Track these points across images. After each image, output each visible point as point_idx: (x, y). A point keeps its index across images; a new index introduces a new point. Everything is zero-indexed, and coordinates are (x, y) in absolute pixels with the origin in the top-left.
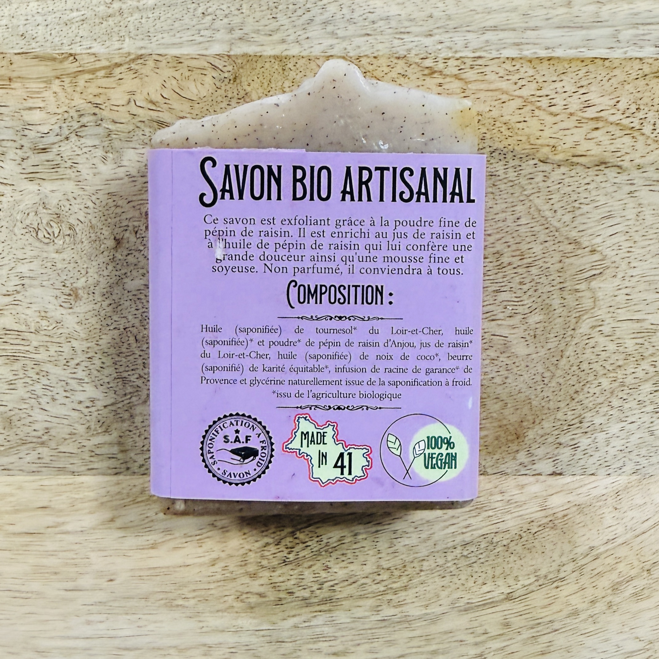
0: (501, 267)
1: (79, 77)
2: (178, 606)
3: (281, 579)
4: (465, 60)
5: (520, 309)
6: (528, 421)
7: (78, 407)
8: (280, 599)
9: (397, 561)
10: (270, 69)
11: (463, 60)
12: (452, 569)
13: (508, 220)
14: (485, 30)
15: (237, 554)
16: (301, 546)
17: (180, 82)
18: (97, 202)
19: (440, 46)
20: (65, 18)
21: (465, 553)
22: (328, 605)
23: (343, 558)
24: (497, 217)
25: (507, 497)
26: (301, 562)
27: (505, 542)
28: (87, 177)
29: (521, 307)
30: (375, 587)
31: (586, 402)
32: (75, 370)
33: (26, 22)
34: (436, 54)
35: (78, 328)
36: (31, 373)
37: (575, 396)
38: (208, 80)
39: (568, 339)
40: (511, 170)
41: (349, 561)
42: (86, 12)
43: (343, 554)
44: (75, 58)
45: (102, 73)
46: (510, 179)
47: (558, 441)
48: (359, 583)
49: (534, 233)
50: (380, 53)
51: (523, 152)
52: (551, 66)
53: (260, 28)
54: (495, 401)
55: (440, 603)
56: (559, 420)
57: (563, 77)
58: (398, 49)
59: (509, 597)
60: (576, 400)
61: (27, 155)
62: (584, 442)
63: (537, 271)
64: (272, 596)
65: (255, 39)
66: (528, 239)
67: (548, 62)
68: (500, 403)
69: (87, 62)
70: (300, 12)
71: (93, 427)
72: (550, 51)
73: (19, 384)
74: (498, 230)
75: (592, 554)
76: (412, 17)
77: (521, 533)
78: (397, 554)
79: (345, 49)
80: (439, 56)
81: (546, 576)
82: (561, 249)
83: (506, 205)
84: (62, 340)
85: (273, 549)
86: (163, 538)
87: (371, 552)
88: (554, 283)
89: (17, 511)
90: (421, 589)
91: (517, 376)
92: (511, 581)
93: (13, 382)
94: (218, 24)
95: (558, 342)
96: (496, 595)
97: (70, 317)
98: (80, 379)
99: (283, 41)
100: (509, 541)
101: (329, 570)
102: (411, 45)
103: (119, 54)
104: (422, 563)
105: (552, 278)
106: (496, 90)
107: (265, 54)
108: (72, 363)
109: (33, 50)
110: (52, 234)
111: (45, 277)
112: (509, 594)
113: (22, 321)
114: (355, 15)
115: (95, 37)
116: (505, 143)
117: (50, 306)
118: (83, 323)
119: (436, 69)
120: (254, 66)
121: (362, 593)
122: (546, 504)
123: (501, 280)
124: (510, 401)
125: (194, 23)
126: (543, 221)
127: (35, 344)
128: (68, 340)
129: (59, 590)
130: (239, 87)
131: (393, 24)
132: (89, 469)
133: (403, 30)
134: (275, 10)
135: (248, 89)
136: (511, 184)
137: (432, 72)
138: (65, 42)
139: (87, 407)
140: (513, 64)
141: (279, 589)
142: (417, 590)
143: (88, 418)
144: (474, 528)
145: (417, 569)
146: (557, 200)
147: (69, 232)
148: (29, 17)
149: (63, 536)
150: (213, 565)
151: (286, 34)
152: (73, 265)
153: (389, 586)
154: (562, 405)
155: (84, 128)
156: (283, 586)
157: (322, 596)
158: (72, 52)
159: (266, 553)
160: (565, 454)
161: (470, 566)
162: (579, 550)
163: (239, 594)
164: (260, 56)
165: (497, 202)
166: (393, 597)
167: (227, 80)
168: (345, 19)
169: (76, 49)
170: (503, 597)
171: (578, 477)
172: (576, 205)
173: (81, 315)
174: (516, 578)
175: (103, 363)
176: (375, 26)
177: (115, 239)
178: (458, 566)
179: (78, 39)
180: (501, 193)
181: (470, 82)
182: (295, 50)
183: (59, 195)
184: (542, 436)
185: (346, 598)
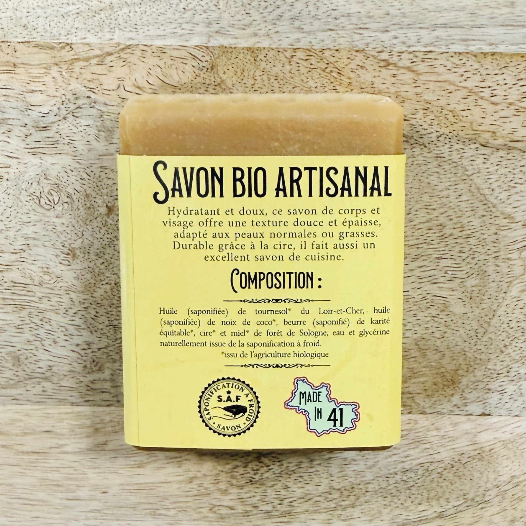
0: (443, 237)
1: (75, 64)
2: (160, 515)
3: (247, 495)
4: (417, 54)
5: (459, 275)
6: (463, 369)
7: (76, 349)
8: (247, 512)
9: (346, 484)
10: (244, 59)
11: (414, 53)
12: (392, 491)
13: (451, 197)
14: (436, 27)
15: (210, 474)
16: (266, 469)
17: (164, 70)
18: (92, 174)
19: (395, 41)
20: (62, 11)
21: (405, 478)
22: (287, 517)
23: (300, 480)
24: (442, 194)
25: (442, 433)
26: (265, 482)
27: (439, 470)
28: (82, 152)
29: (460, 273)
30: (327, 503)
31: (513, 354)
32: (73, 318)
33: (28, 14)
34: (392, 49)
35: (75, 282)
36: (36, 320)
37: (504, 349)
38: (188, 68)
39: (500, 301)
40: (455, 153)
41: (306, 482)
42: (80, 6)
43: (300, 477)
44: (71, 47)
45: (94, 61)
46: (454, 160)
47: (487, 387)
48: (313, 500)
49: (473, 209)
50: (342, 47)
51: (467, 136)
52: (494, 61)
53: (235, 23)
54: (434, 352)
55: (382, 518)
56: (489, 369)
57: (504, 70)
58: (357, 43)
59: (441, 516)
60: (504, 354)
61: (30, 132)
62: (510, 388)
63: (474, 241)
64: (240, 508)
65: (231, 33)
66: (468, 214)
67: (491, 57)
68: (439, 354)
69: (81, 51)
70: (270, 9)
71: (88, 366)
72: (493, 47)
73: (26, 328)
74: (442, 206)
75: (513, 482)
76: (371, 14)
77: (453, 463)
78: (346, 478)
79: (311, 42)
80: (395, 49)
81: (473, 500)
82: (496, 223)
83: (450, 183)
84: (62, 292)
85: (241, 470)
86: (148, 459)
87: (325, 476)
88: (489, 252)
89: (25, 434)
90: (366, 506)
91: (454, 332)
92: (443, 502)
93: (20, 327)
94: (198, 18)
95: (491, 304)
96: (430, 513)
97: (69, 273)
98: (79, 326)
99: (256, 35)
100: (442, 469)
101: (289, 489)
102: (369, 40)
103: (109, 44)
104: (367, 485)
105: (488, 247)
106: (444, 81)
107: (239, 46)
108: (71, 312)
109: (35, 40)
110: (52, 202)
111: (47, 238)
112: (440, 512)
113: (28, 275)
114: (320, 12)
115: (88, 29)
116: (451, 128)
117: (51, 263)
118: (80, 278)
119: (391, 61)
120: (229, 57)
121: (316, 508)
122: (476, 439)
123: (443, 249)
124: (446, 352)
125: (176, 17)
126: (482, 198)
127: (39, 295)
128: (68, 292)
129: (61, 499)
130: (216, 76)
131: (354, 20)
132: (86, 401)
133: (362, 26)
134: (248, 6)
135: (224, 77)
136: (455, 165)
137: (387, 64)
138: (62, 32)
139: (84, 349)
140: (461, 58)
141: (246, 503)
142: (363, 507)
143: (84, 358)
144: (412, 458)
145: (364, 490)
146: (495, 180)
147: (66, 200)
148: (31, 10)
149: (65, 455)
150: (191, 482)
151: (258, 28)
152: (71, 228)
153: (339, 504)
154: (491, 356)
155: (79, 110)
156: (250, 501)
157: (282, 510)
158: (69, 41)
159: (235, 474)
160: (494, 398)
161: (409, 489)
162: (502, 479)
163: (212, 506)
164: (235, 48)
165: (442, 181)
166: (343, 513)
167: (205, 69)
168: (311, 16)
169: (72, 39)
170: (435, 515)
171: (504, 418)
172: (512, 184)
173: (78, 272)
174: (448, 501)
175: (97, 313)
176: (338, 22)
177: (107, 206)
178: (398, 489)
179: (74, 30)
180: (445, 173)
181: (421, 74)
182: (266, 43)
183: (58, 168)
184: (474, 383)
185: (302, 513)
